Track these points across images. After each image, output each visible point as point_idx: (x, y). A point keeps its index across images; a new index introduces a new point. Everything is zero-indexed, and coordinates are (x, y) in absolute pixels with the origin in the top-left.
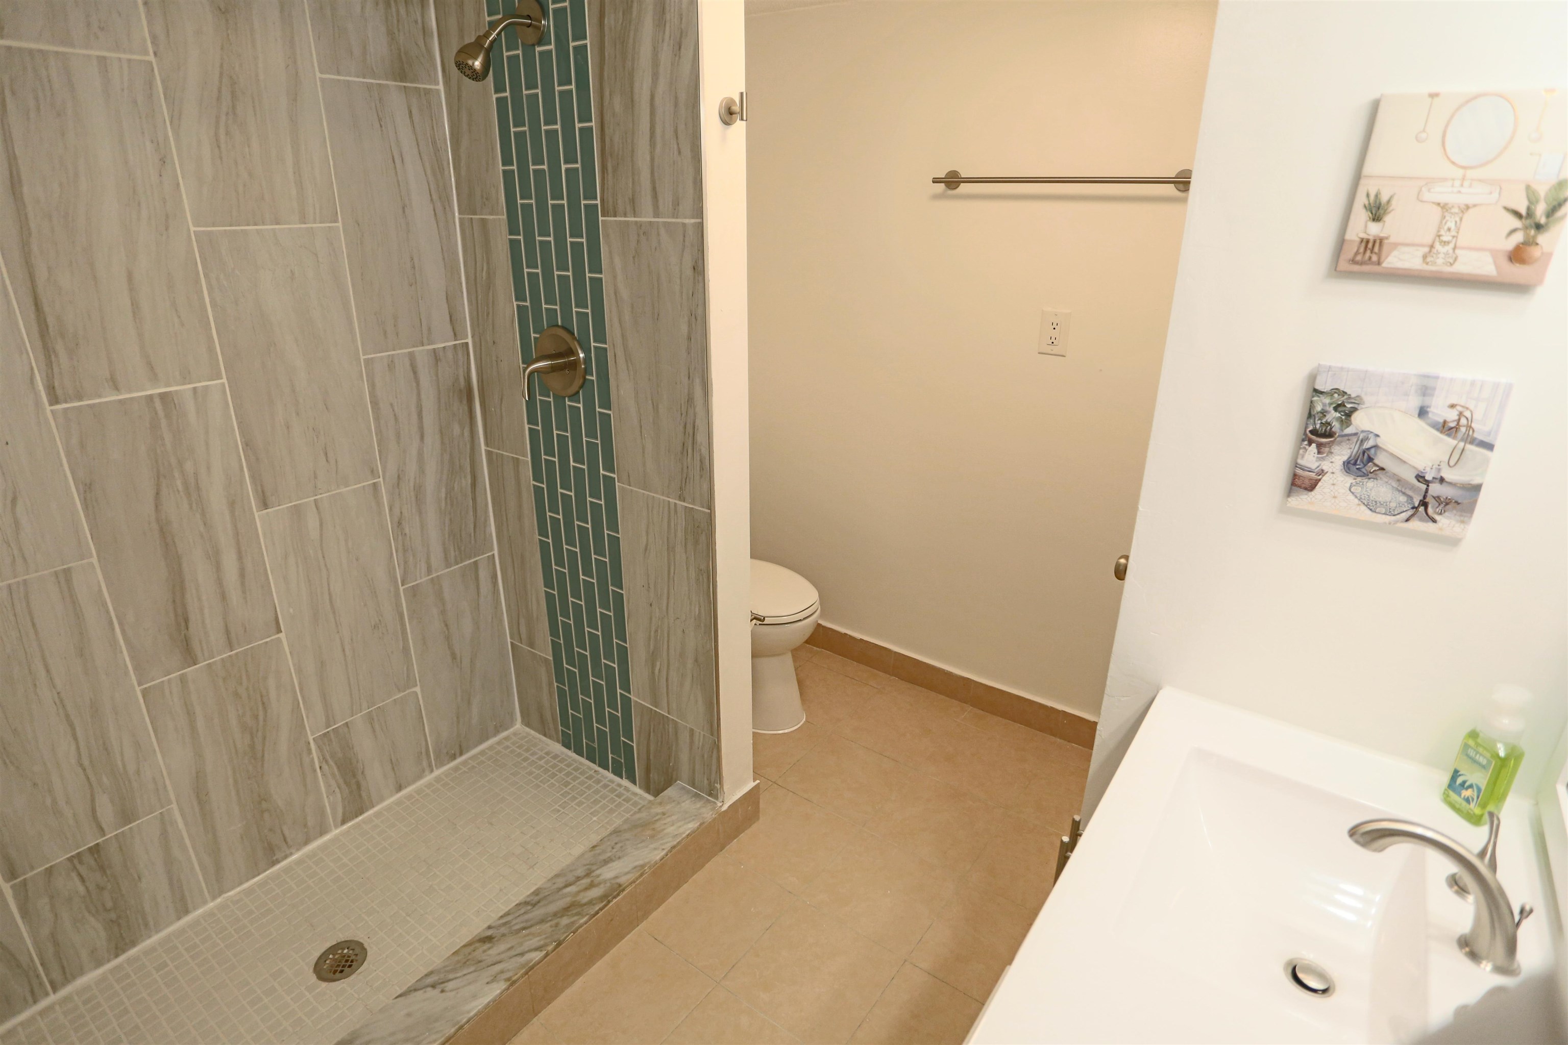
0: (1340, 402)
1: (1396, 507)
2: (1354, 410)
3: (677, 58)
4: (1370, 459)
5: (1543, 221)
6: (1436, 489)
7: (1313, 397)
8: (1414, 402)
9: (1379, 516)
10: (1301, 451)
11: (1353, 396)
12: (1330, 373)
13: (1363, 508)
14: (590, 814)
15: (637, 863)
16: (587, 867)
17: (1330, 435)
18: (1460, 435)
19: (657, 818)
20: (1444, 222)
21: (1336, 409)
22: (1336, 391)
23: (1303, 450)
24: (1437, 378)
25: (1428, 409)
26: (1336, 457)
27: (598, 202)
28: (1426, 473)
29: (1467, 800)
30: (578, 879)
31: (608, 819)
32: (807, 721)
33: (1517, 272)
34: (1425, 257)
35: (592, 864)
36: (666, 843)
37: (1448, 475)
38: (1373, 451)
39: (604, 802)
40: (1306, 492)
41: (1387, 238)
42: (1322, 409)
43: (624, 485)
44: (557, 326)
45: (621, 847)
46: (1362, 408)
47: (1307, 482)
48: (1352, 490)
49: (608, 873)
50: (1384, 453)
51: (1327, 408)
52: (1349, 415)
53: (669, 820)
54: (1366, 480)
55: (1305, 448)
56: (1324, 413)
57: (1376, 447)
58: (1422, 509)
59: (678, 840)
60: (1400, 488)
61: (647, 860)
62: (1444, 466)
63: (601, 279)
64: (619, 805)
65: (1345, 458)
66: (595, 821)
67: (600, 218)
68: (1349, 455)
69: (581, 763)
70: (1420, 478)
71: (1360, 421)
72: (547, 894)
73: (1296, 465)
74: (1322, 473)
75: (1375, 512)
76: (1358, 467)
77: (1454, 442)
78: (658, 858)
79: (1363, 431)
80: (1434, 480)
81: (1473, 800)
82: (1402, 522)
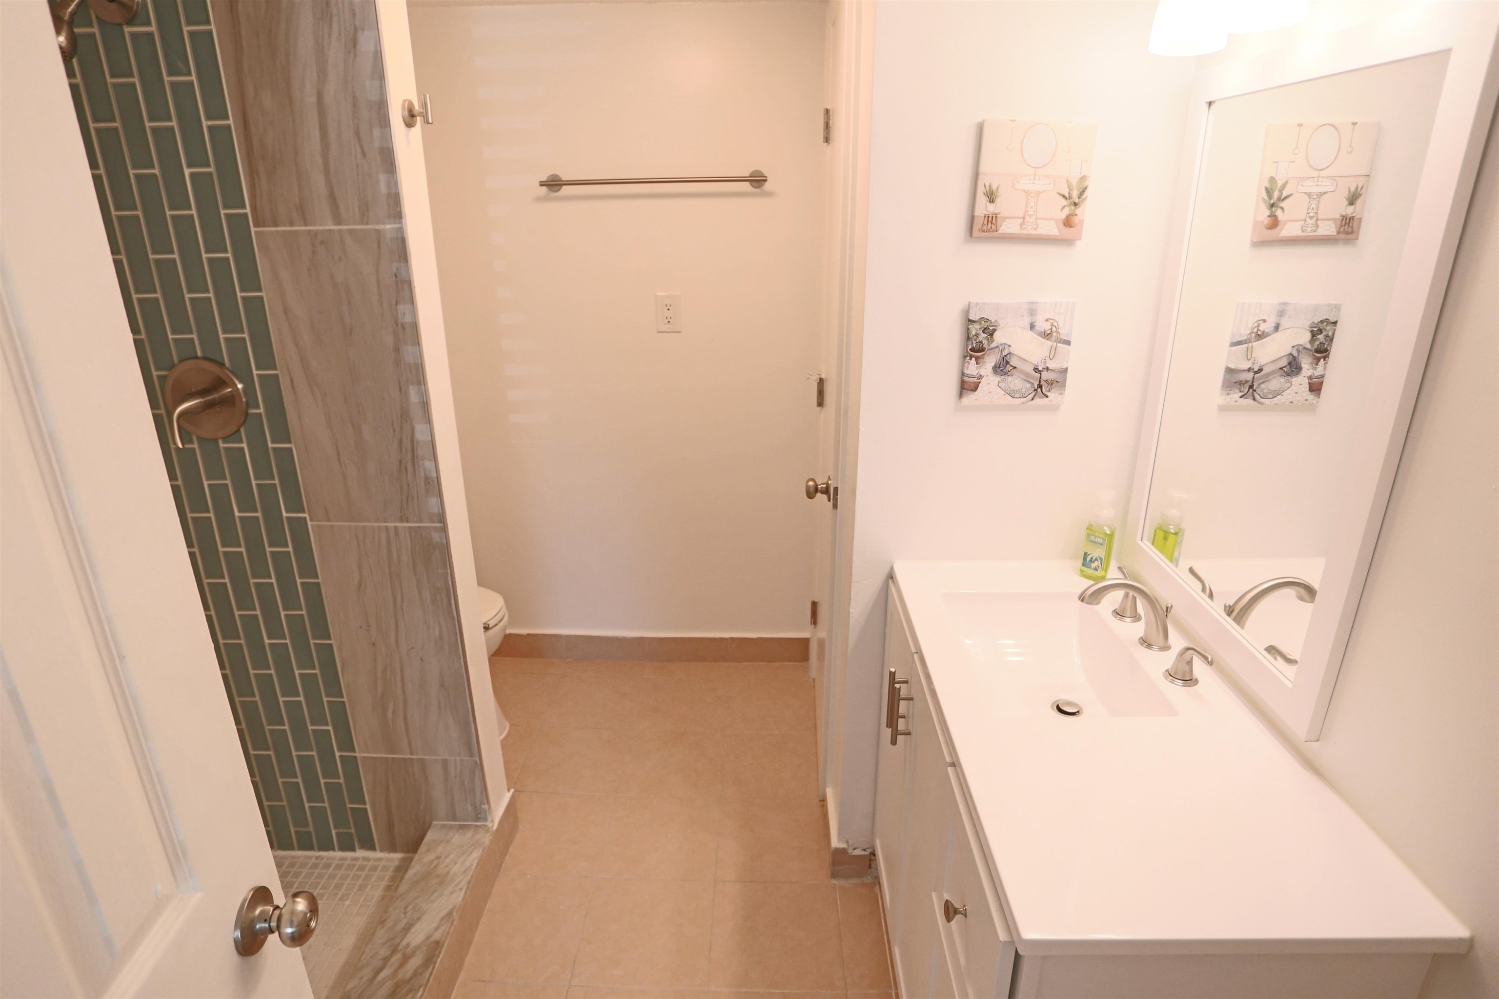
0: (986, 327)
1: (1025, 392)
2: (994, 330)
3: (352, 55)
4: (1008, 363)
5: (1077, 201)
6: (1045, 375)
7: (969, 325)
8: (1027, 321)
9: (1017, 399)
10: (966, 365)
11: (993, 321)
12: (977, 307)
13: (1007, 396)
14: (339, 900)
15: (441, 915)
16: (388, 944)
17: (982, 350)
18: (1053, 338)
19: (434, 864)
20: (1029, 202)
21: (983, 332)
22: (982, 319)
23: (967, 363)
24: (1037, 303)
25: (1035, 324)
26: (988, 365)
27: (248, 210)
28: (1039, 366)
29: (1096, 569)
30: (386, 960)
31: (363, 897)
32: (511, 726)
33: (1068, 232)
34: (1021, 225)
35: (393, 939)
36: (461, 881)
37: (1051, 365)
38: (1008, 356)
39: (347, 882)
40: (972, 392)
41: (999, 214)
42: (976, 333)
43: (320, 523)
44: (196, 357)
45: (414, 908)
46: (999, 329)
47: (973, 386)
48: (1000, 386)
49: (417, 937)
50: (1015, 357)
51: (979, 332)
52: (991, 335)
53: (448, 860)
54: (1007, 377)
55: (968, 361)
56: (977, 335)
57: (1010, 353)
58: (1039, 390)
59: (470, 874)
60: (1026, 379)
61: (450, 907)
62: (1048, 359)
63: (261, 298)
64: (367, 878)
65: (993, 364)
66: (349, 906)
67: (253, 229)
68: (995, 362)
69: (294, 857)
70: (1036, 370)
71: (999, 337)
72: (359, 992)
73: (963, 374)
74: (981, 377)
75: (1014, 398)
76: (1001, 369)
77: (1052, 343)
78: (460, 899)
79: (1001, 344)
80: (1044, 370)
81: (1099, 567)
82: (1030, 401)
